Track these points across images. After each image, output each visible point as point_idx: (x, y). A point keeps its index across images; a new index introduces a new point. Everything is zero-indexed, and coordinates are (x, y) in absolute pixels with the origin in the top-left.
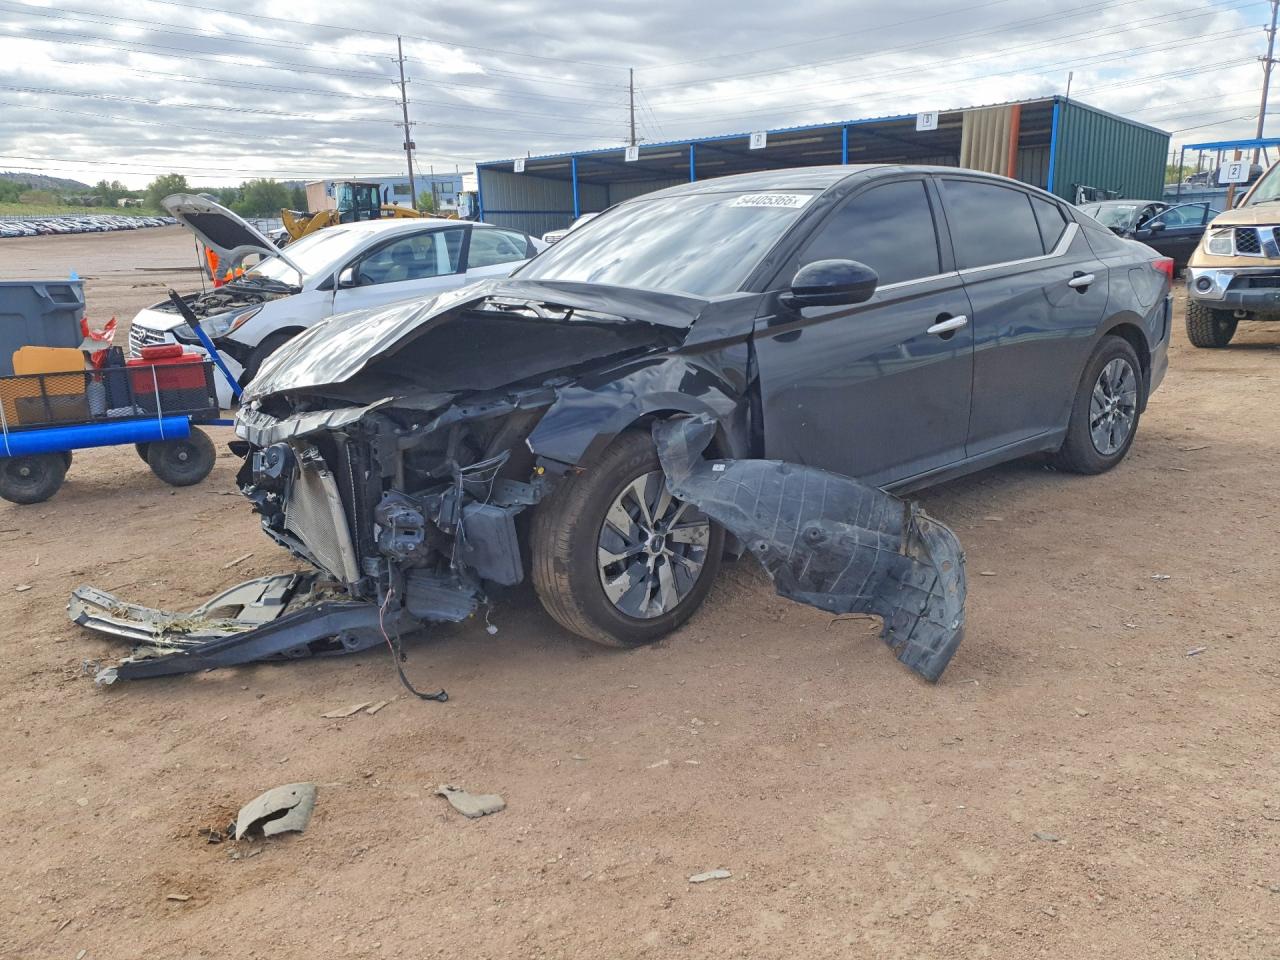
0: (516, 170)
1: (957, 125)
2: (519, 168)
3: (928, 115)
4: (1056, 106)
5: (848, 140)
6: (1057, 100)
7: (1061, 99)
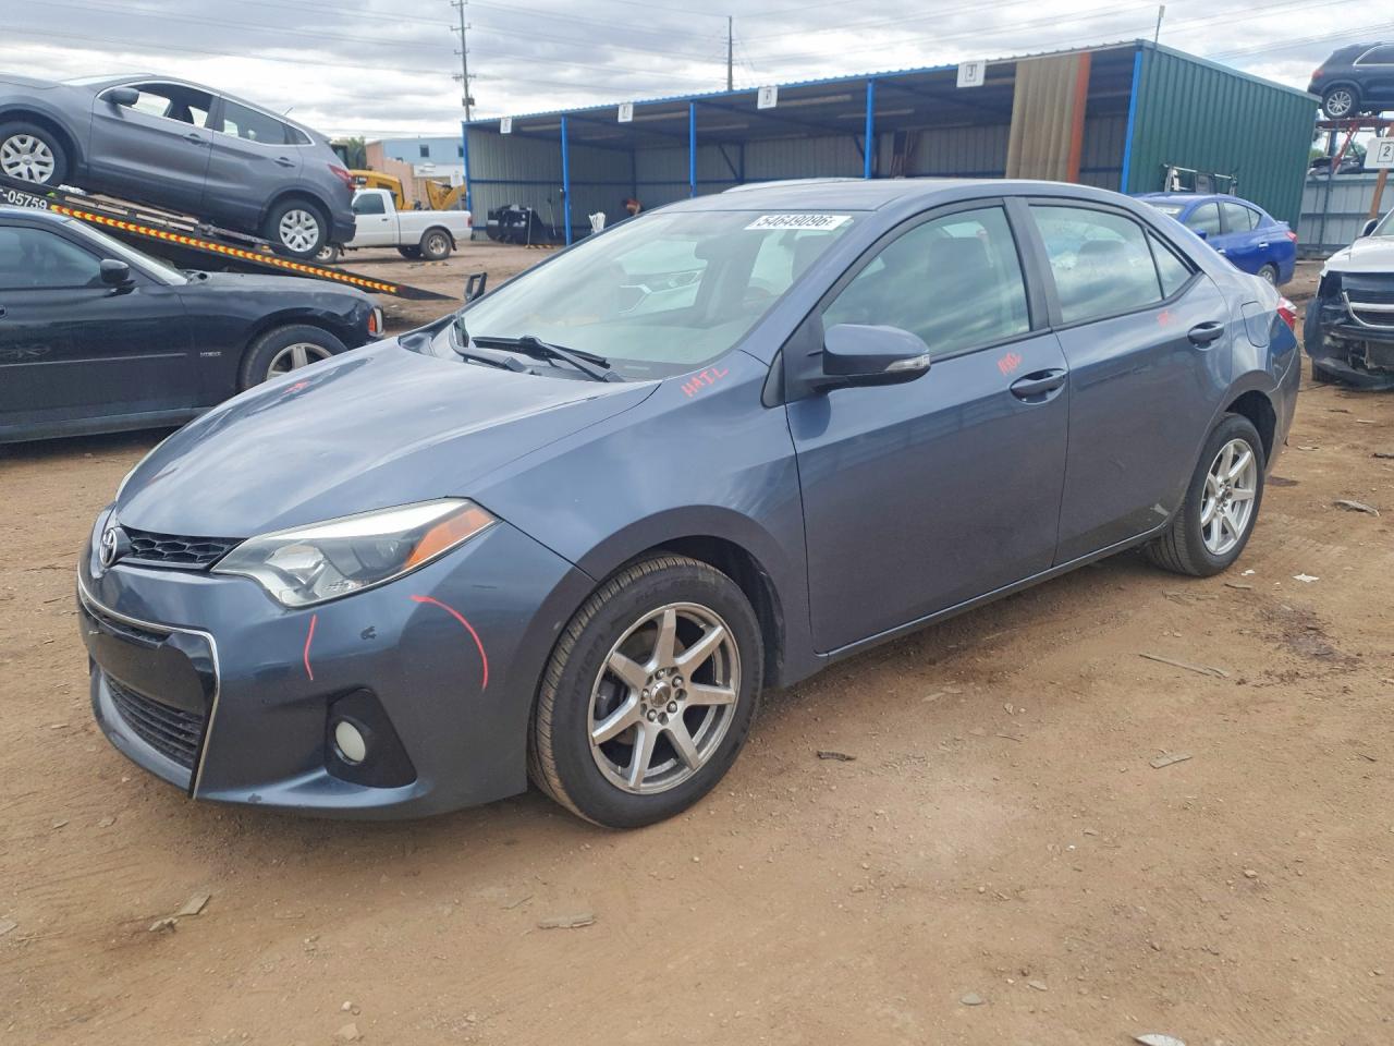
0: (502, 131)
1: (1007, 81)
2: (506, 129)
3: (972, 66)
4: (1138, 54)
5: (876, 100)
6: (1139, 46)
7: (1146, 45)
